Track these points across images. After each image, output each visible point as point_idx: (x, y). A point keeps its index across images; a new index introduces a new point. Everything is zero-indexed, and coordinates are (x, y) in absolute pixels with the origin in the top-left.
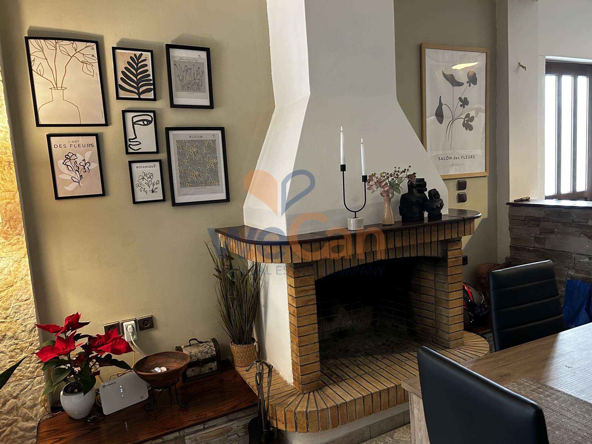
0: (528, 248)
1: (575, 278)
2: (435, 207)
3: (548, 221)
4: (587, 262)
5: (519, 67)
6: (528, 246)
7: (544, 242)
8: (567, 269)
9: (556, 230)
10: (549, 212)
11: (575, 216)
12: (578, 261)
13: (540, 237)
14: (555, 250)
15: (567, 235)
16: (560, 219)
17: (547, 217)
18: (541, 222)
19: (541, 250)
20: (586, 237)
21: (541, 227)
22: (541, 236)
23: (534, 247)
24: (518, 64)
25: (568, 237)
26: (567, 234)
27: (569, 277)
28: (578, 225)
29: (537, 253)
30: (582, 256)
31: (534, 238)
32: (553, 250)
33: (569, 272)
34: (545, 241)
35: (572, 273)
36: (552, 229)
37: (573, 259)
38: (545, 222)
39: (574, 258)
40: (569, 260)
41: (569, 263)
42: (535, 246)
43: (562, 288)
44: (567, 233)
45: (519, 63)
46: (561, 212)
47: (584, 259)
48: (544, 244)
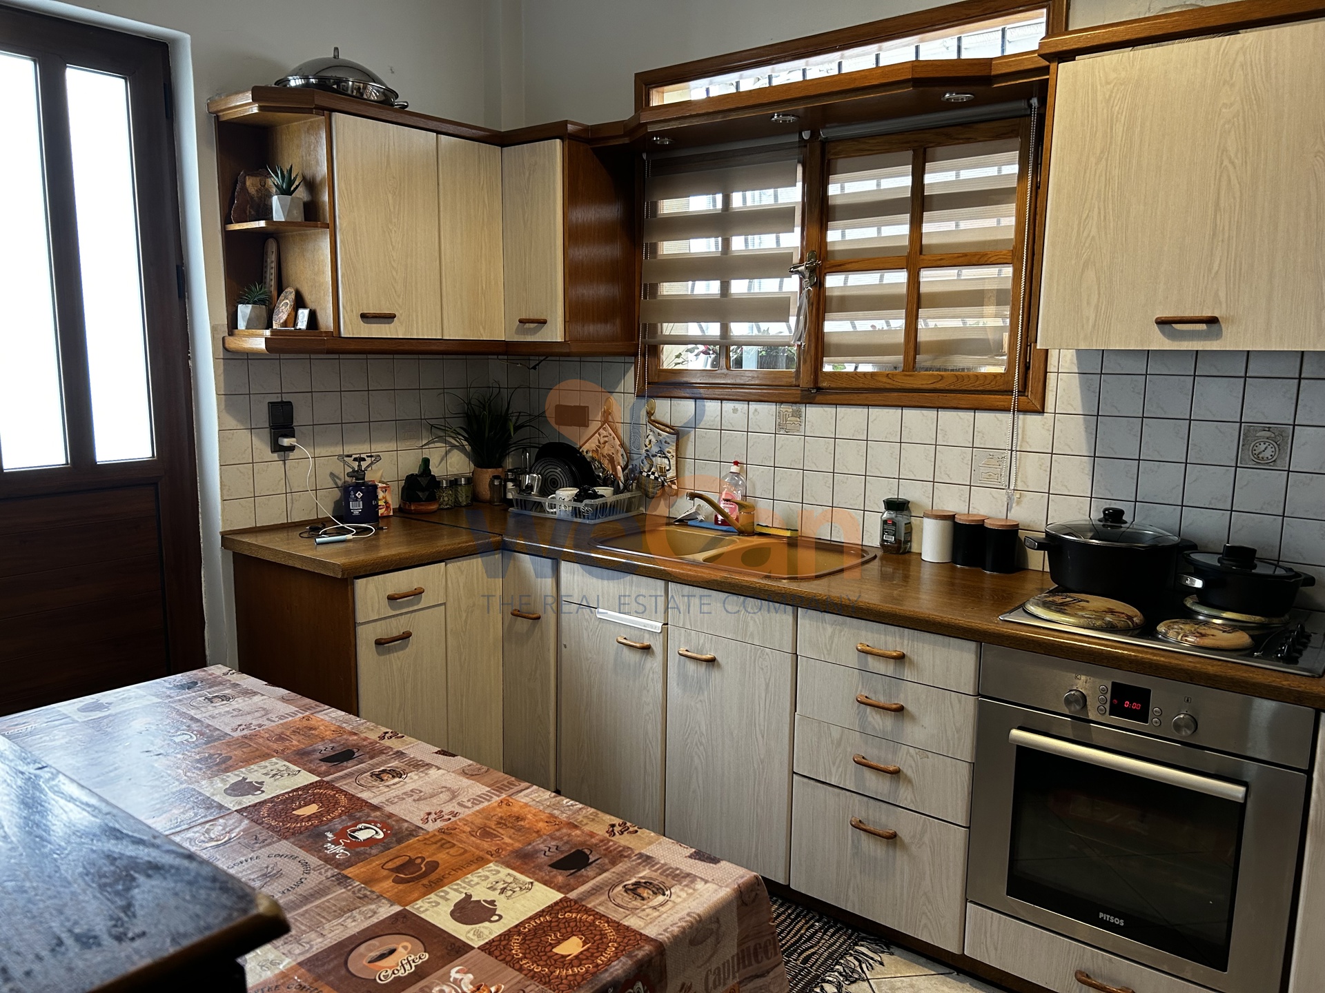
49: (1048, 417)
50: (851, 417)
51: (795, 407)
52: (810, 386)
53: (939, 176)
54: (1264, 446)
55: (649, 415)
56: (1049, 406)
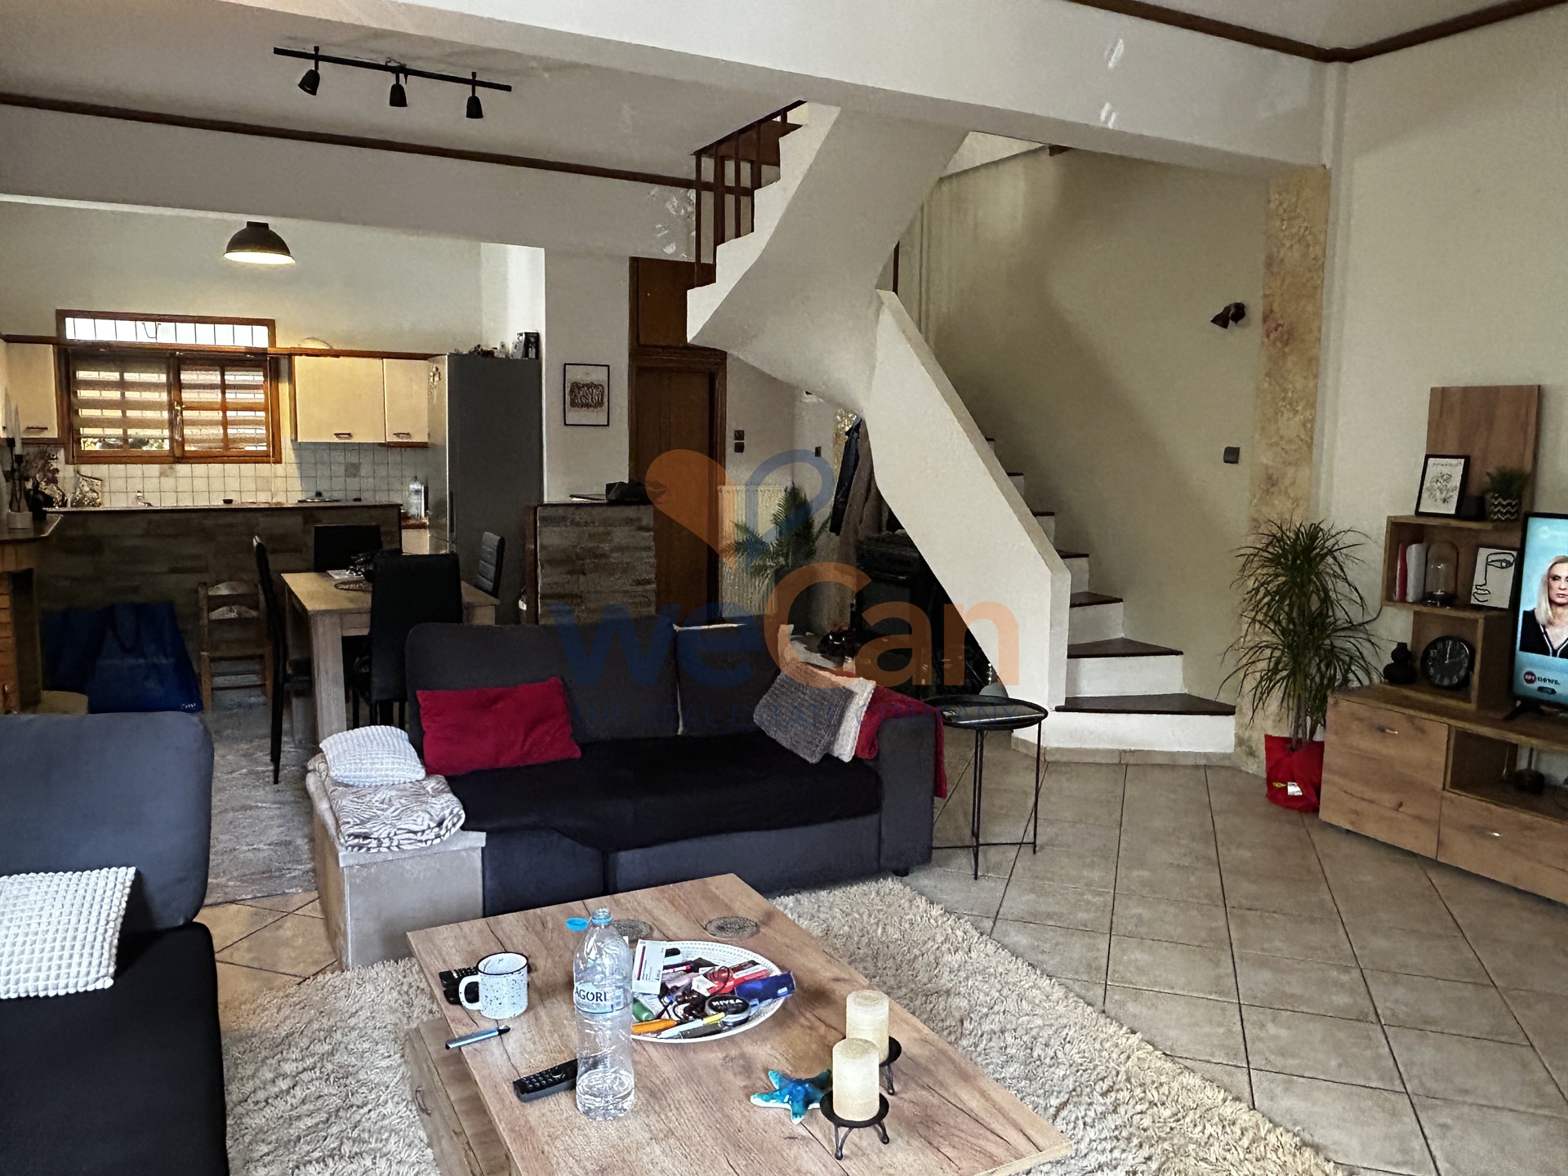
49: (283, 465)
50: (200, 469)
51: (170, 466)
52: (178, 456)
53: (231, 377)
54: (353, 470)
55: (78, 472)
56: (283, 461)
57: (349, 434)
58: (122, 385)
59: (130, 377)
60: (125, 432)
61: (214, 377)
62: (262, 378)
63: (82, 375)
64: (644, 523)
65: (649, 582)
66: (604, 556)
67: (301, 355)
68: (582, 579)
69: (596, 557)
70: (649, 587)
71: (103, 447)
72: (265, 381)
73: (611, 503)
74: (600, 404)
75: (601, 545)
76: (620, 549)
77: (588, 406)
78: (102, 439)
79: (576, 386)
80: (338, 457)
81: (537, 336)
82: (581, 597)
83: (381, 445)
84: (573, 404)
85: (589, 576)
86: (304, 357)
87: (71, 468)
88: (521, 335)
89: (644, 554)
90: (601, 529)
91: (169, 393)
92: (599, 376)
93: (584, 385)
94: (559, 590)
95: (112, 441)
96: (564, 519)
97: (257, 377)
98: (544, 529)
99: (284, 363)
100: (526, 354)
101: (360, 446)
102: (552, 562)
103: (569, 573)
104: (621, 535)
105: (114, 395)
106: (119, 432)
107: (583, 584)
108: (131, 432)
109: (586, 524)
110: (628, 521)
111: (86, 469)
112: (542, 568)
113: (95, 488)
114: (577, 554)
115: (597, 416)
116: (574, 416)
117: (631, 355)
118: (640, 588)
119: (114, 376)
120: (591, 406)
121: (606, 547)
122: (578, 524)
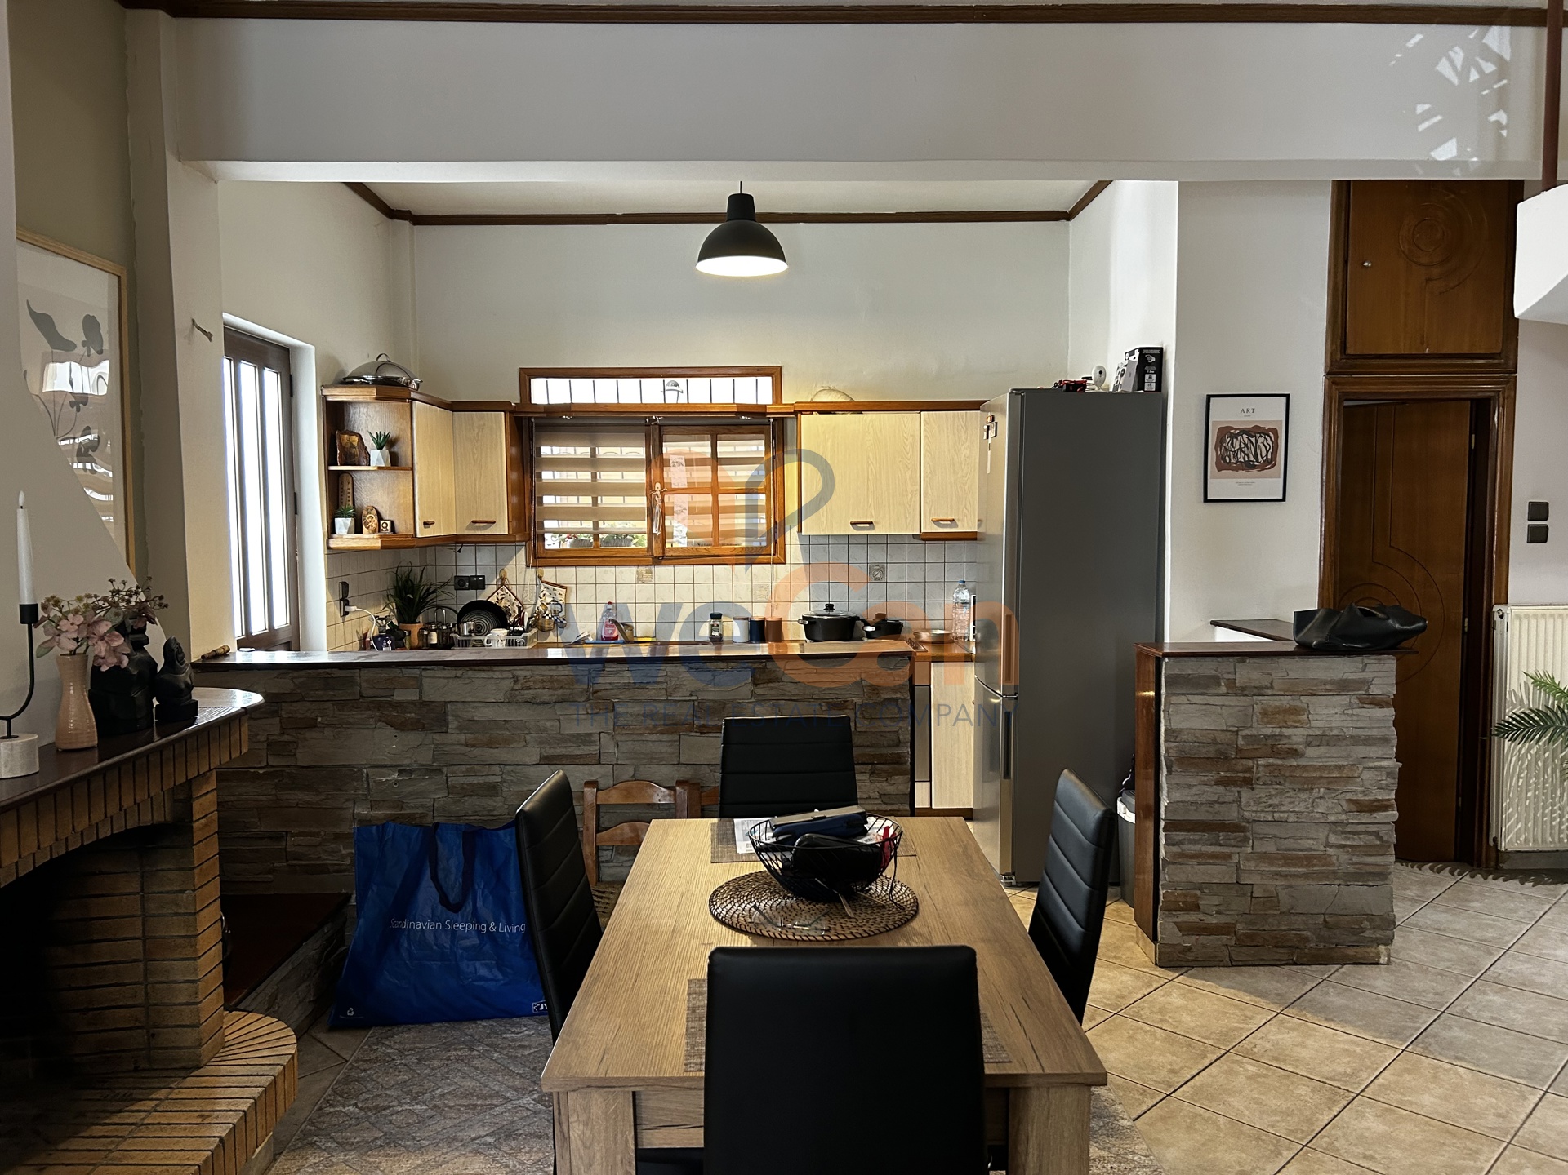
0: (252, 770)
1: (370, 821)
2: (183, 686)
3: (303, 699)
4: (397, 781)
5: (193, 328)
6: (251, 765)
7: (293, 751)
8: (350, 805)
9: (319, 719)
10: (302, 680)
11: (364, 685)
12: (374, 781)
13: (282, 740)
14: (321, 767)
15: (348, 728)
16: (331, 693)
17: (299, 691)
18: (283, 704)
19: (287, 770)
20: (389, 727)
21: (284, 716)
22: (286, 738)
23: (267, 766)
24: (191, 323)
25: (350, 731)
26: (348, 726)
27: (356, 822)
28: (372, 702)
29: (276, 781)
30: (384, 770)
31: (265, 744)
32: (315, 767)
33: (356, 811)
34: (296, 749)
35: (362, 810)
36: (312, 719)
37: (364, 779)
38: (294, 704)
39: (368, 776)
40: (355, 784)
41: (357, 789)
42: (270, 763)
43: (341, 848)
44: (350, 723)
45: (193, 321)
46: (332, 677)
47: (389, 775)
48: (295, 755)
49: (787, 565)
50: (684, 572)
51: (648, 568)
52: (658, 555)
53: (726, 449)
54: (877, 572)
55: (540, 578)
56: (788, 561)
57: (871, 523)
58: (593, 463)
59: (604, 452)
60: (596, 524)
61: (703, 449)
62: (762, 448)
63: (546, 451)
64: (1374, 690)
65: (1382, 806)
66: (1295, 753)
67: (812, 412)
68: (1246, 794)
69: (1275, 752)
70: (1380, 816)
71: (572, 545)
72: (767, 452)
73: (1305, 650)
74: (1270, 462)
75: (1286, 732)
76: (1324, 739)
77: (1248, 466)
78: (572, 534)
79: (1226, 433)
80: (859, 555)
81: (1160, 353)
82: (1243, 830)
83: (914, 536)
84: (1223, 465)
85: (1261, 792)
86: (816, 415)
87: (532, 571)
88: (1132, 353)
89: (1374, 751)
90: (1285, 701)
91: (648, 471)
92: (1269, 413)
93: (1243, 431)
94: (1202, 815)
95: (582, 537)
96: (1215, 681)
97: (755, 447)
98: (1174, 699)
99: (790, 424)
100: (1140, 383)
101: (888, 540)
102: (1186, 761)
103: (1218, 782)
104: (1327, 713)
105: (585, 476)
106: (588, 525)
107: (1250, 804)
108: (604, 524)
109: (1260, 691)
110: (1343, 687)
111: (549, 574)
112: (1169, 771)
113: (559, 598)
114: (1238, 750)
115: (1266, 484)
116: (1224, 485)
117: (1330, 373)
118: (1365, 818)
119: (583, 452)
120: (1254, 467)
121: (1296, 735)
122: (1242, 692)
